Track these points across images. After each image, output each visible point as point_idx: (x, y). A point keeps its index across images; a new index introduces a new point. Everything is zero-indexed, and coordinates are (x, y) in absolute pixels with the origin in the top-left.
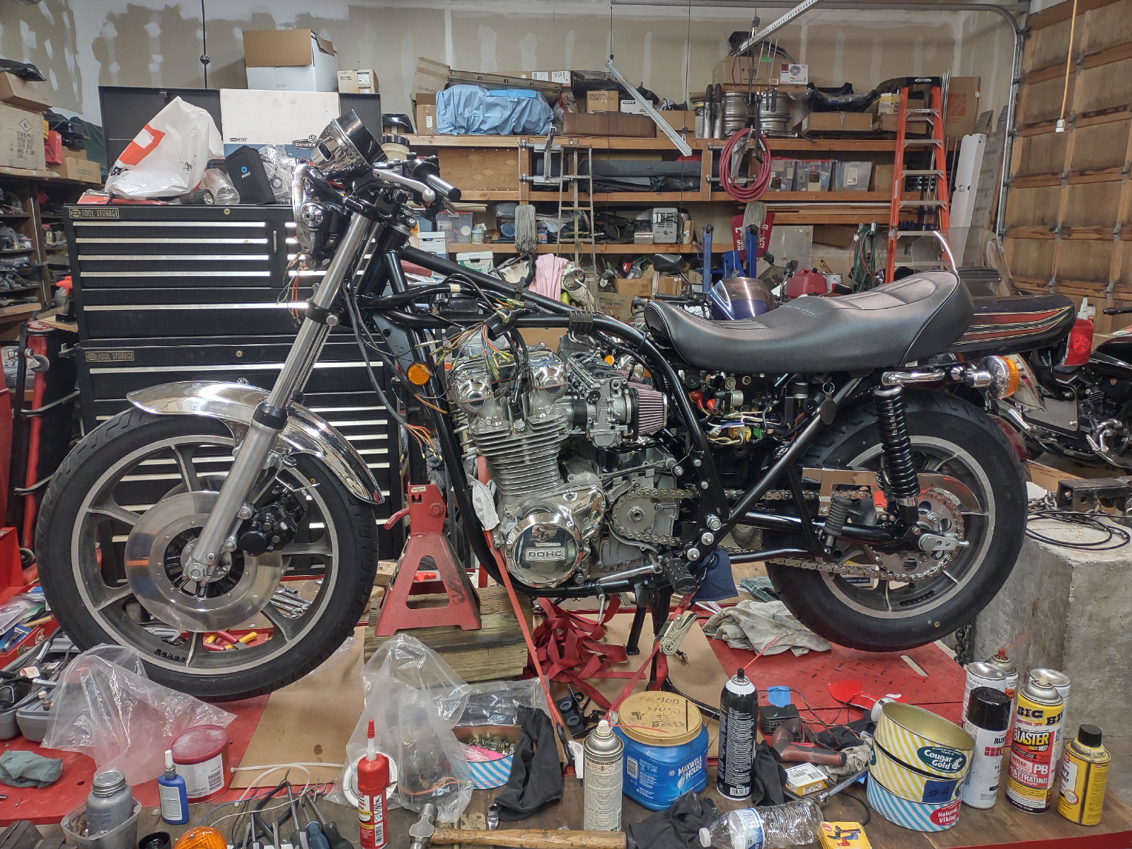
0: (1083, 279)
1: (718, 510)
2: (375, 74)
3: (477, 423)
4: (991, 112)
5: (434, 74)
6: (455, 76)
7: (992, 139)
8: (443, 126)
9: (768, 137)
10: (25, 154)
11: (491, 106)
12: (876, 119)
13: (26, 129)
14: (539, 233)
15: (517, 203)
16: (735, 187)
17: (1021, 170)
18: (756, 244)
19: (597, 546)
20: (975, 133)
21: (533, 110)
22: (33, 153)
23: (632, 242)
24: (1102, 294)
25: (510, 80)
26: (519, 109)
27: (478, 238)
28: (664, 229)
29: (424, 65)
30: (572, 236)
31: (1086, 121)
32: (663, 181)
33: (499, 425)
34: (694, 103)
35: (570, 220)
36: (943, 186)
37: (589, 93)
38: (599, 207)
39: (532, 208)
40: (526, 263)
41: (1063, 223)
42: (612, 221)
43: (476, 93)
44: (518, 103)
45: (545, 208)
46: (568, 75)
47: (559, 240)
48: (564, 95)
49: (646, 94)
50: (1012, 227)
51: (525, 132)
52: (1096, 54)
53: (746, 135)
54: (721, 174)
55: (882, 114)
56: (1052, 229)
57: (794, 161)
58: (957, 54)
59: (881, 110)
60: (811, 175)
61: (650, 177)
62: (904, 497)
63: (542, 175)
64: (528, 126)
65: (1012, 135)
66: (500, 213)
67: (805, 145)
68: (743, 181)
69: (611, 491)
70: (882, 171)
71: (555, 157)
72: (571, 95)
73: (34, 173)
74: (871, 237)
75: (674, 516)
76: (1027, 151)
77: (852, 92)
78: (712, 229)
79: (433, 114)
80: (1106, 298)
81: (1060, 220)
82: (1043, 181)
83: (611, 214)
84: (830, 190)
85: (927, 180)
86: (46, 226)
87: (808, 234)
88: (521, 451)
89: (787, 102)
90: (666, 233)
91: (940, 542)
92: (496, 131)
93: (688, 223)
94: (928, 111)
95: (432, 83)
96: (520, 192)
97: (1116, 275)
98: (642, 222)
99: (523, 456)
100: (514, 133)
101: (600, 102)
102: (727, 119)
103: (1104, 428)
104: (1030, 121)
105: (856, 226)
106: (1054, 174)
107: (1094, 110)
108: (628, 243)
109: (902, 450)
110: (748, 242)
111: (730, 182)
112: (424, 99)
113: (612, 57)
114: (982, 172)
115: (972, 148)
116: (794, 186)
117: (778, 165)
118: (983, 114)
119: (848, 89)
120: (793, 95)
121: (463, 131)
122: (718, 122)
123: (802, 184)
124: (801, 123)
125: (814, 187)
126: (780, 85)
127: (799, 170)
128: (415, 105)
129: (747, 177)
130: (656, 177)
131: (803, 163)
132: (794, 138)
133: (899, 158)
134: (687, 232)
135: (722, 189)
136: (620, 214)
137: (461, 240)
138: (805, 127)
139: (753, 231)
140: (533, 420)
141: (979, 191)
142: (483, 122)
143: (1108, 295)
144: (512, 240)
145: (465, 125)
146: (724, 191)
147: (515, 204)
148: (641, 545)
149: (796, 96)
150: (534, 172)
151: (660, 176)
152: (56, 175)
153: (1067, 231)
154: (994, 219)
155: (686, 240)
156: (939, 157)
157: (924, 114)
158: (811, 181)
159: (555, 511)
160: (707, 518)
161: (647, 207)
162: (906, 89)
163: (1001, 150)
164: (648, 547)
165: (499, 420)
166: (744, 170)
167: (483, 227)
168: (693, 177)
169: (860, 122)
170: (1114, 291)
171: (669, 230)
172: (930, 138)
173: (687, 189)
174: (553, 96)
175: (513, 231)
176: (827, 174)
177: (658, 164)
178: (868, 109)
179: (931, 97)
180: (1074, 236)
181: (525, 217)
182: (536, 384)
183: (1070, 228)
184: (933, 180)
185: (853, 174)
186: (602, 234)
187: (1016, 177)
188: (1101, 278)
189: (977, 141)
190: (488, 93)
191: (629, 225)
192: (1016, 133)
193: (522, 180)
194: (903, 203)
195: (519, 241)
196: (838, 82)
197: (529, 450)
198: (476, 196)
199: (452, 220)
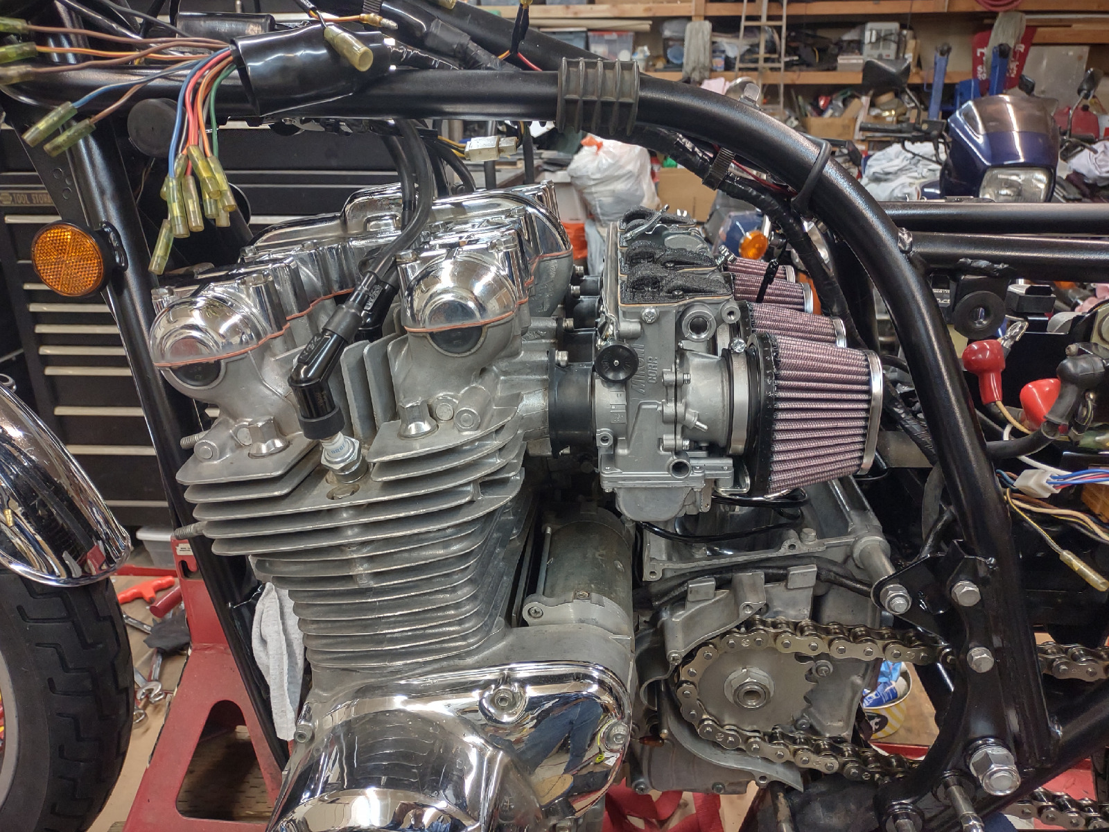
14: (714, 57)
15: (689, 18)
18: (1005, 69)
23: (834, 69)
28: (878, 51)
30: (756, 61)
35: (755, 40)
38: (796, 24)
39: (708, 25)
42: (810, 41)
45: (725, 25)
47: (738, 65)
66: (667, 34)
78: (949, 50)
83: (810, 32)
90: (880, 56)
93: (911, 44)
96: (693, 4)
98: (850, 42)
108: (828, 70)
110: (993, 68)
134: (908, 56)
136: (822, 33)
139: (1003, 52)
144: (680, 67)
147: (686, 21)
161: (859, 21)
167: (645, 51)
175: (682, 55)
181: (698, 35)
186: (796, 58)
191: (832, 46)
195: (687, 68)
198: (639, 10)
199: (609, 42)
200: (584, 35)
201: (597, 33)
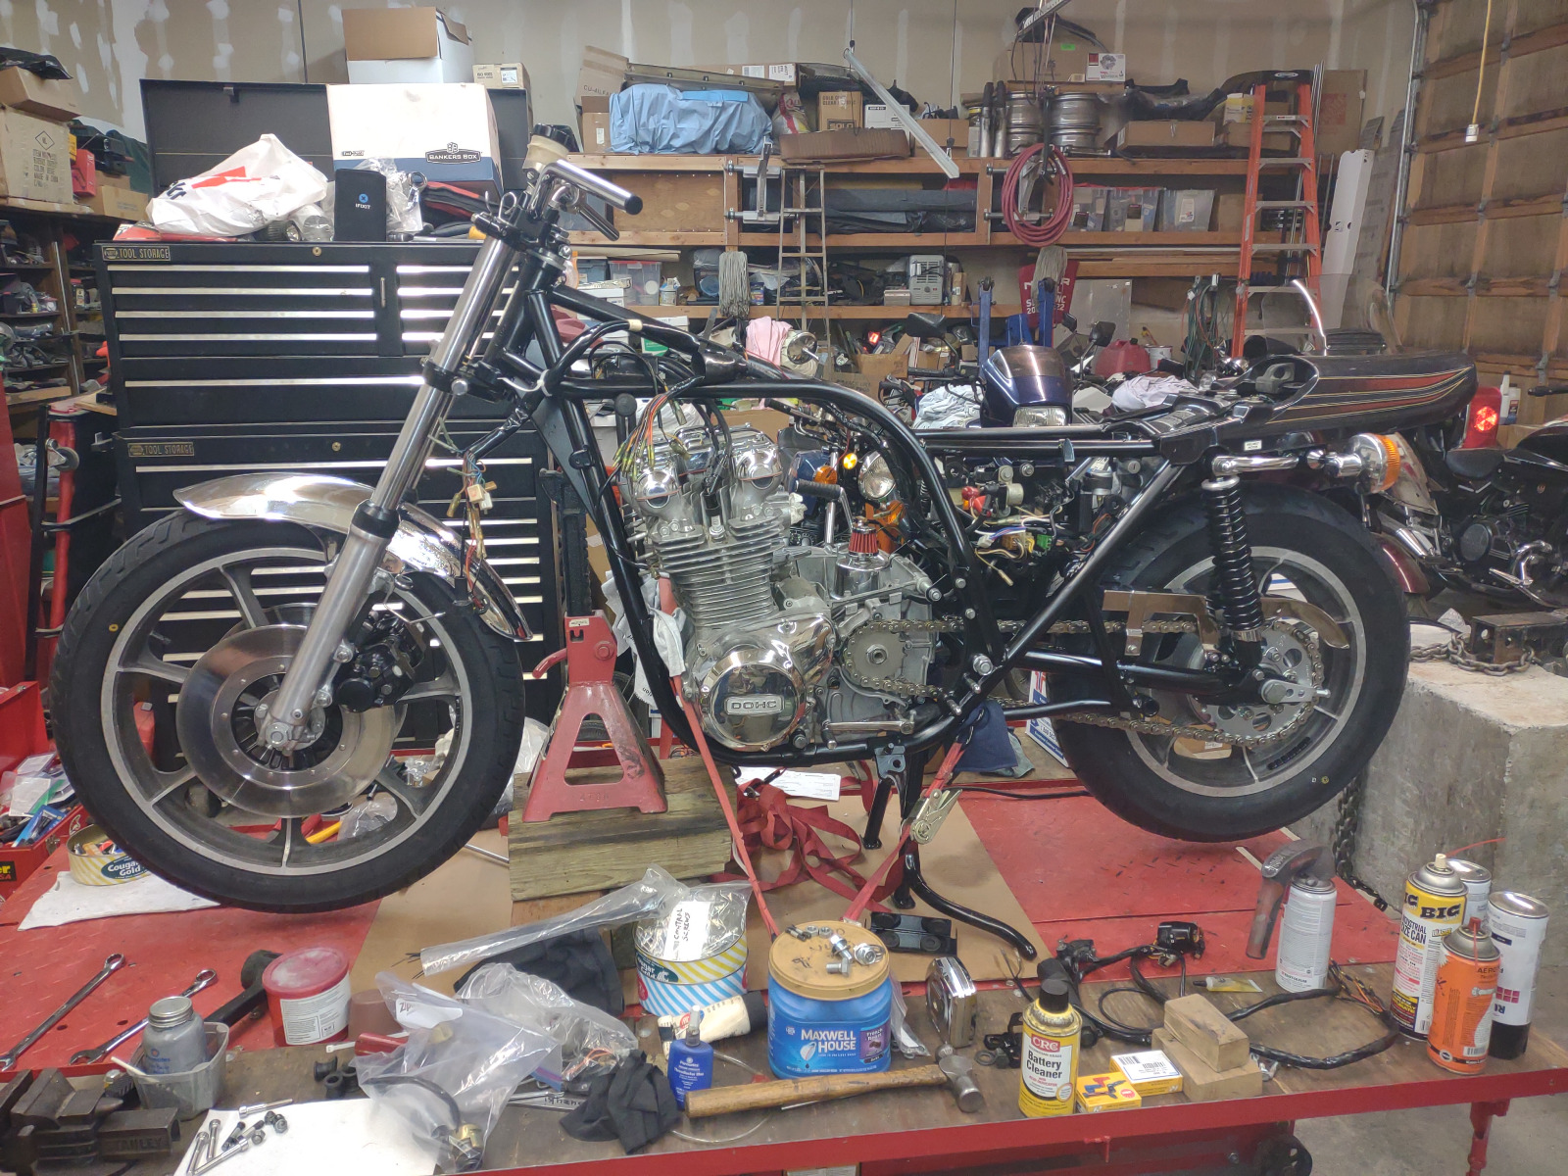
0: (1506, 351)
1: (989, 648)
2: (524, 71)
3: (658, 529)
4: (1382, 119)
5: (606, 69)
6: (634, 71)
7: (1382, 157)
8: (621, 142)
9: (1070, 155)
10: (44, 181)
11: (685, 114)
12: (1221, 129)
13: (45, 146)
14: (752, 290)
15: (722, 249)
16: (1023, 225)
17: (1422, 199)
18: (1052, 303)
19: (823, 698)
20: (1359, 148)
21: (744, 119)
22: (55, 180)
23: (881, 303)
24: (1532, 372)
25: (711, 77)
26: (724, 118)
27: (668, 299)
28: (924, 285)
29: (592, 57)
30: (798, 294)
31: (1513, 130)
32: (925, 217)
33: (688, 532)
34: (968, 108)
35: (795, 272)
36: (1313, 223)
37: (822, 95)
38: (835, 254)
39: (743, 256)
40: (731, 329)
41: (1480, 273)
42: (854, 274)
43: (664, 96)
44: (723, 108)
45: (761, 256)
46: (791, 69)
47: (779, 299)
48: (786, 98)
49: (901, 97)
50: (1409, 279)
51: (733, 150)
52: (1528, 36)
53: (1038, 153)
54: (1004, 206)
55: (1229, 122)
56: (1464, 282)
57: (1107, 189)
58: (1336, 38)
59: (1227, 117)
60: (1129, 208)
61: (906, 212)
62: (1242, 628)
63: (754, 209)
64: (738, 141)
65: (1409, 150)
66: (698, 263)
67: (1121, 167)
68: (1036, 216)
69: (842, 624)
70: (1229, 203)
71: (773, 184)
72: (796, 98)
73: (58, 208)
74: (1212, 295)
75: (928, 658)
76: (1431, 173)
77: (1188, 93)
78: (992, 284)
79: (606, 125)
80: (1537, 377)
81: (1475, 269)
82: (1452, 214)
83: (852, 263)
84: (1156, 229)
85: (1292, 215)
86: (75, 281)
87: (1124, 291)
88: (720, 566)
89: (1097, 106)
90: (927, 290)
91: (1291, 691)
92: (692, 148)
93: (958, 277)
94: (1293, 118)
95: (604, 82)
96: (725, 233)
97: (1551, 344)
98: (895, 274)
99: (723, 573)
100: (717, 151)
101: (837, 106)
102: (1013, 130)
103: (1527, 553)
104: (1437, 131)
105: (1192, 279)
106: (1467, 205)
107: (1525, 114)
108: (875, 304)
109: (1238, 565)
110: (1040, 301)
111: (1016, 218)
112: (592, 105)
113: (852, 44)
114: (1368, 203)
115: (1354, 170)
116: (1106, 224)
117: (1084, 195)
118: (1371, 122)
119: (1181, 87)
120: (1105, 96)
121: (647, 149)
122: (1000, 136)
123: (1117, 221)
124: (1116, 136)
125: (1134, 226)
126: (1087, 83)
127: (1112, 201)
128: (581, 114)
129: (1040, 212)
130: (914, 212)
131: (1118, 191)
132: (1107, 156)
133: (1252, 185)
134: (957, 289)
135: (1006, 229)
136: (864, 264)
137: (644, 300)
138: (1121, 142)
139: (1048, 286)
140: (736, 524)
141: (1364, 229)
142: (674, 136)
143: (1540, 373)
144: (715, 300)
145: (649, 140)
146: (1008, 231)
147: (718, 251)
148: (885, 697)
149: (1110, 97)
150: (746, 204)
151: (920, 211)
152: (87, 210)
153: (1484, 284)
154: (1383, 268)
155: (956, 300)
156: (1309, 183)
157: (1287, 123)
158: (1129, 217)
159: (767, 647)
160: (973, 659)
161: (903, 254)
162: (1263, 88)
163: (1394, 172)
164: (891, 699)
165: (690, 524)
166: (1035, 203)
167: (674, 283)
168: (964, 211)
169: (1198, 134)
170: (1549, 367)
171: (932, 286)
172: (1296, 156)
173: (956, 229)
174: (771, 100)
175: (717, 287)
176: (1152, 207)
177: (917, 194)
178: (1209, 115)
179: (1297, 98)
180: (1494, 291)
181: (733, 267)
182: (740, 474)
183: (1488, 281)
184: (1300, 214)
185: (1188, 206)
186: (840, 291)
187: (1415, 210)
188: (1530, 350)
189: (1362, 160)
190: (681, 95)
191: (877, 279)
192: (1416, 148)
193: (729, 217)
194: (1256, 247)
195: (724, 301)
196: (1168, 78)
197: (731, 564)
198: (666, 239)
199: (632, 272)
200: (604, 264)
201: (619, 263)
